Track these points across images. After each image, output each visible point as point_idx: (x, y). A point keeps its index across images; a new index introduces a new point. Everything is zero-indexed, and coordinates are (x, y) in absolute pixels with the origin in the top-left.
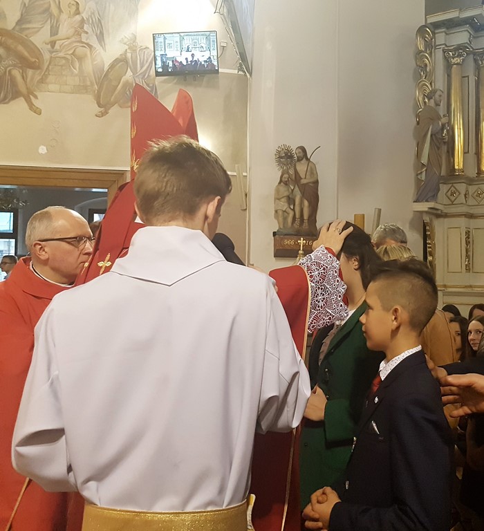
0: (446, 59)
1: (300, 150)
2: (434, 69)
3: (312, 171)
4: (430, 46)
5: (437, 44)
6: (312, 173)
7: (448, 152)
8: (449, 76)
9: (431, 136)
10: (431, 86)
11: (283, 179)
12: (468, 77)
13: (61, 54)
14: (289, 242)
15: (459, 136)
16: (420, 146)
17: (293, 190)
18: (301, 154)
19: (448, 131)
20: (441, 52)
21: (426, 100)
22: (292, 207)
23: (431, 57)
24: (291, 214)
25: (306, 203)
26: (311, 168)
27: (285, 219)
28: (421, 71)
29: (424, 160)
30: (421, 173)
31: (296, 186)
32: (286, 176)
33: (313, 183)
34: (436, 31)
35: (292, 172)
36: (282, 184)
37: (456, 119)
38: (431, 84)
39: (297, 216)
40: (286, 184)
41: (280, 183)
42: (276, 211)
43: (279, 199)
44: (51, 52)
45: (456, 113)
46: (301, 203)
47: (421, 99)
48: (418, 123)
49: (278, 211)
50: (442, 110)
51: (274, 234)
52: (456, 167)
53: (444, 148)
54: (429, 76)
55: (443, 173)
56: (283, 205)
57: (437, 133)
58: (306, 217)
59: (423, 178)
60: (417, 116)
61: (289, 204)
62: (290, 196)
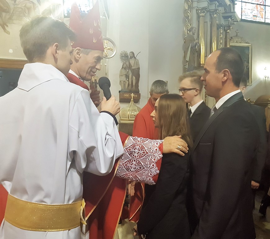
0: (198, 14)
1: (132, 54)
2: (192, 18)
3: (137, 63)
4: (190, 7)
5: (194, 7)
6: (137, 64)
7: (198, 56)
8: (199, 21)
9: (191, 48)
10: (191, 26)
11: (124, 67)
12: (207, 22)
13: (19, 6)
14: (127, 95)
15: (203, 49)
16: (185, 53)
17: (128, 72)
18: (132, 55)
19: (198, 46)
20: (195, 10)
21: (188, 32)
22: (128, 80)
23: (191, 12)
24: (127, 82)
25: (134, 78)
26: (136, 62)
27: (125, 85)
28: (187, 19)
29: (188, 59)
30: (186, 65)
31: (130, 70)
32: (125, 65)
33: (138, 68)
34: (193, 1)
35: (127, 63)
36: (123, 69)
37: (201, 41)
38: (191, 25)
39: (130, 83)
40: (125, 69)
41: (122, 68)
42: (120, 81)
43: (122, 76)
44: (14, 5)
45: (201, 38)
46: (132, 78)
47: (186, 31)
48: (185, 42)
49: (121, 81)
50: (195, 36)
51: (120, 92)
52: (201, 63)
53: (196, 54)
54: (190, 21)
55: (196, 65)
56: (124, 78)
57: (193, 47)
58: (134, 84)
59: (187, 67)
60: (184, 39)
61: (126, 78)
62: (127, 75)
